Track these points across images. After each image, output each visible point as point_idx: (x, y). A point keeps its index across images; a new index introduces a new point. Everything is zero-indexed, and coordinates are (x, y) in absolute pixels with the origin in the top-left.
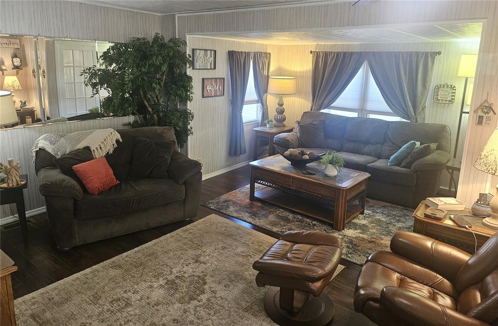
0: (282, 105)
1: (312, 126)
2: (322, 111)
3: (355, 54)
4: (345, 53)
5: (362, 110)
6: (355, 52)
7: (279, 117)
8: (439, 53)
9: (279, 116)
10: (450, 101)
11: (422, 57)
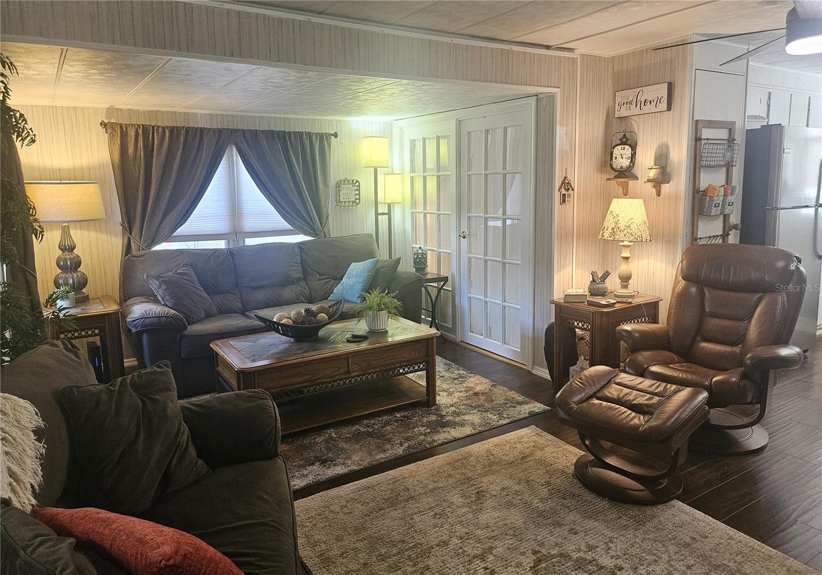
0: (72, 249)
1: (183, 278)
2: (158, 248)
3: (208, 133)
4: (188, 130)
5: (236, 233)
6: (209, 129)
7: (73, 279)
8: (336, 135)
9: (69, 275)
10: (353, 202)
11: (316, 140)
